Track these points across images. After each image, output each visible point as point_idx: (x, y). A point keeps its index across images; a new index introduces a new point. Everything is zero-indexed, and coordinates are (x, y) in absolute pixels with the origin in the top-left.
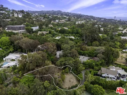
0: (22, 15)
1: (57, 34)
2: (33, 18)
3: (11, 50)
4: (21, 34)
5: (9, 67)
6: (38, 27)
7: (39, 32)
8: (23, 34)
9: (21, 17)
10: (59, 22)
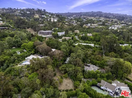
0: (58, 19)
1: (78, 40)
2: (66, 22)
3: (33, 52)
4: (48, 39)
5: (26, 65)
7: (63, 38)
9: (56, 21)
10: (91, 27)
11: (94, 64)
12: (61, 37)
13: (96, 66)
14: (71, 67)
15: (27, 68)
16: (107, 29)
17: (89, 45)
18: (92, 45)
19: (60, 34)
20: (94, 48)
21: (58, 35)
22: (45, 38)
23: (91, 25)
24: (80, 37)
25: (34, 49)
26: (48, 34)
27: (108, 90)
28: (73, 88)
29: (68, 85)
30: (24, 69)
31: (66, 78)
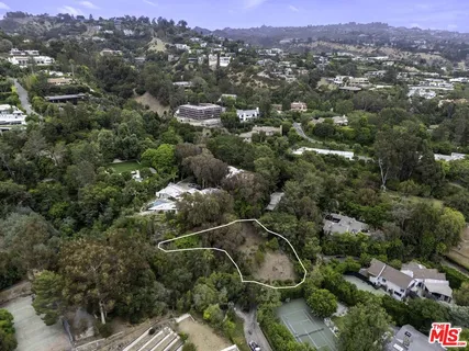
0: (231, 60)
1: (303, 139)
2: (261, 70)
3: (174, 176)
4: (209, 131)
5: (161, 212)
6: (256, 112)
7: (256, 129)
8: (212, 130)
9: (226, 65)
10: (345, 87)
11: (353, 216)
12: (247, 127)
13: (357, 219)
14: (287, 221)
15: (166, 220)
16: (403, 96)
17: (339, 153)
18: (349, 155)
19: (245, 115)
20: (352, 163)
21: (238, 119)
22: (200, 129)
23: (344, 80)
24: (311, 126)
25: (176, 167)
26: (208, 114)
27: (390, 286)
28: (292, 279)
29: (280, 269)
30: (159, 224)
31: (274, 249)
